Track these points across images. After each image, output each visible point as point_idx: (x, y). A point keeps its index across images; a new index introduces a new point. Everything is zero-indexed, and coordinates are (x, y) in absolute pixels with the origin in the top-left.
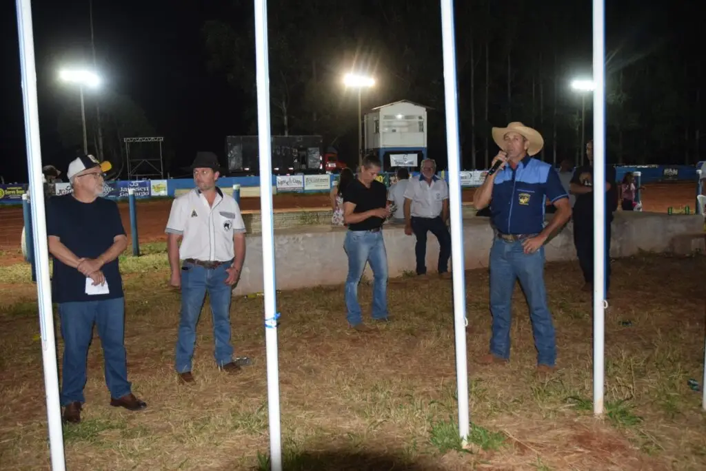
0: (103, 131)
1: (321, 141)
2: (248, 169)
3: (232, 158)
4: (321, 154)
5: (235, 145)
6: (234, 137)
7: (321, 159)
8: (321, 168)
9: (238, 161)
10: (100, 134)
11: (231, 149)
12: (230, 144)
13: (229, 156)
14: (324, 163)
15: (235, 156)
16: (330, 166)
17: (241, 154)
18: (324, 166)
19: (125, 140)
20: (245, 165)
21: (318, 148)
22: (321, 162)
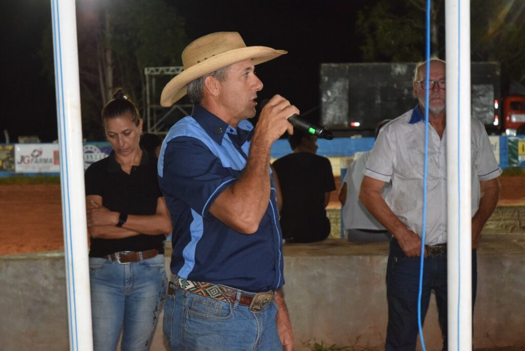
0: (114, 55)
1: (498, 73)
2: (357, 124)
3: (329, 103)
4: (496, 98)
5: (335, 81)
6: (333, 65)
7: (496, 106)
8: (496, 123)
9: (341, 107)
10: (109, 60)
11: (329, 86)
12: (326, 79)
13: (324, 100)
14: (502, 114)
15: (335, 100)
16: (514, 119)
17: (345, 96)
18: (502, 120)
19: (147, 72)
20: (352, 116)
21: (491, 87)
22: (496, 111)
